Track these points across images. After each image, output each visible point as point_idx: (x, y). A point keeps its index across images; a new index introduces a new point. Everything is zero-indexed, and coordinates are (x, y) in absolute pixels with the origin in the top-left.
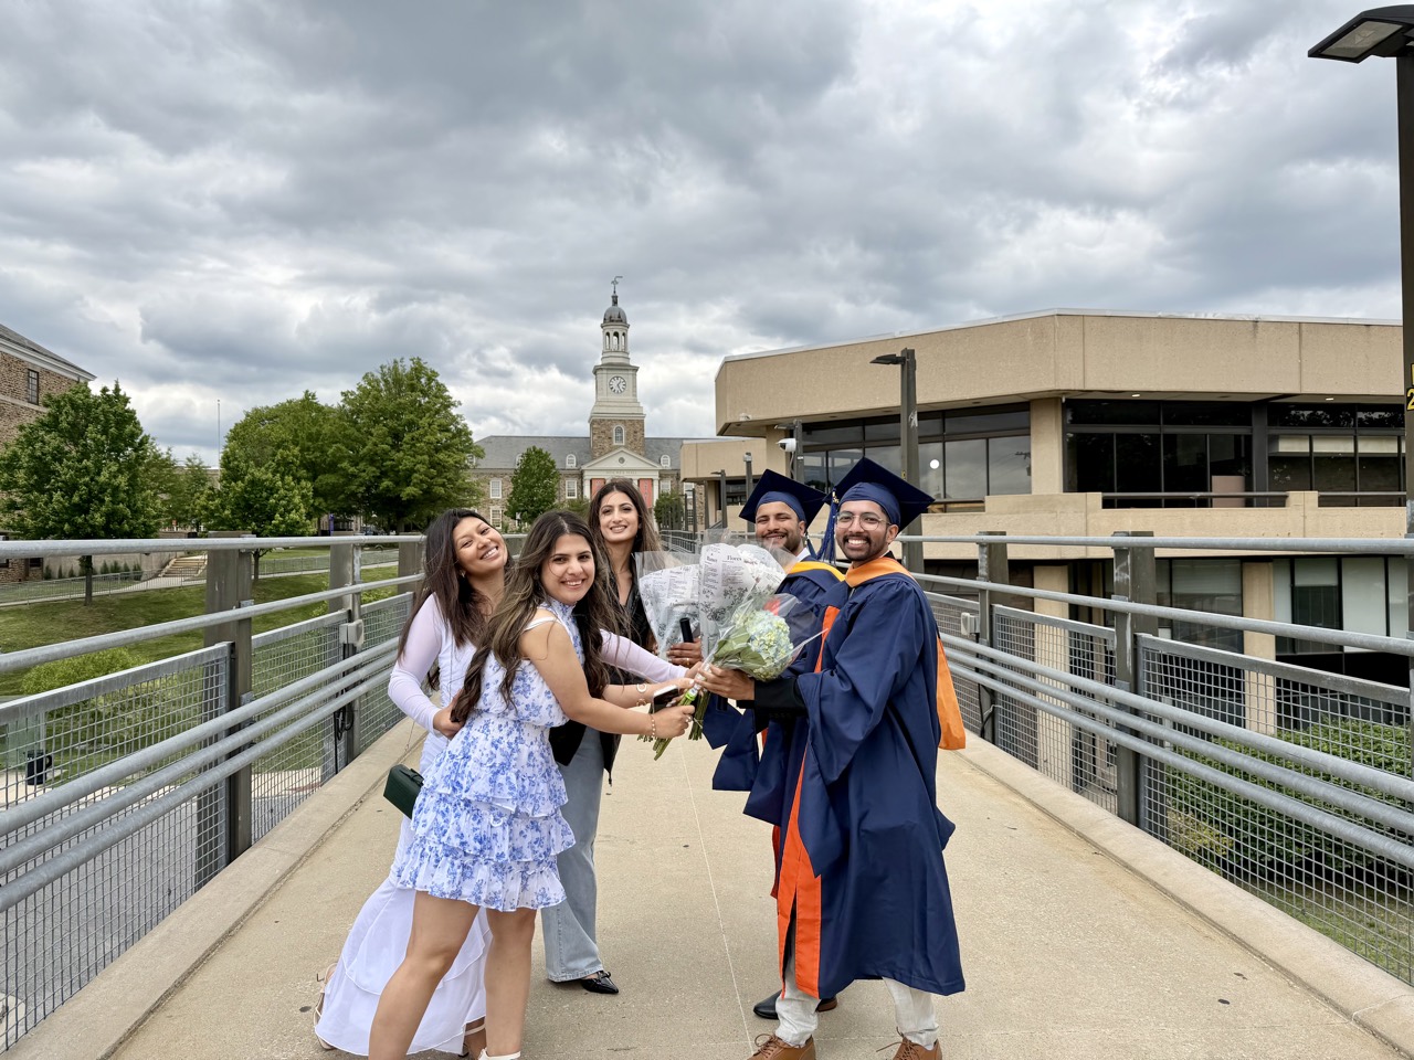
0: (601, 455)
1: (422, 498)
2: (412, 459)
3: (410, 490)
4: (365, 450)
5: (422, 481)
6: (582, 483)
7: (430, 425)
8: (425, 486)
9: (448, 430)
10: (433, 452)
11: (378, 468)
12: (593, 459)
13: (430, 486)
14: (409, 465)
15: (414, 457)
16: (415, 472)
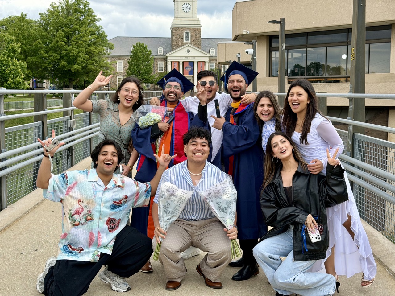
0: (177, 48)
1: (82, 71)
2: (77, 50)
3: (76, 67)
4: (52, 44)
5: (82, 62)
6: (167, 63)
7: (85, 31)
8: (83, 65)
9: (95, 34)
10: (87, 46)
11: (58, 54)
12: (173, 50)
13: (86, 64)
14: (75, 53)
15: (77, 48)
16: (78, 57)
